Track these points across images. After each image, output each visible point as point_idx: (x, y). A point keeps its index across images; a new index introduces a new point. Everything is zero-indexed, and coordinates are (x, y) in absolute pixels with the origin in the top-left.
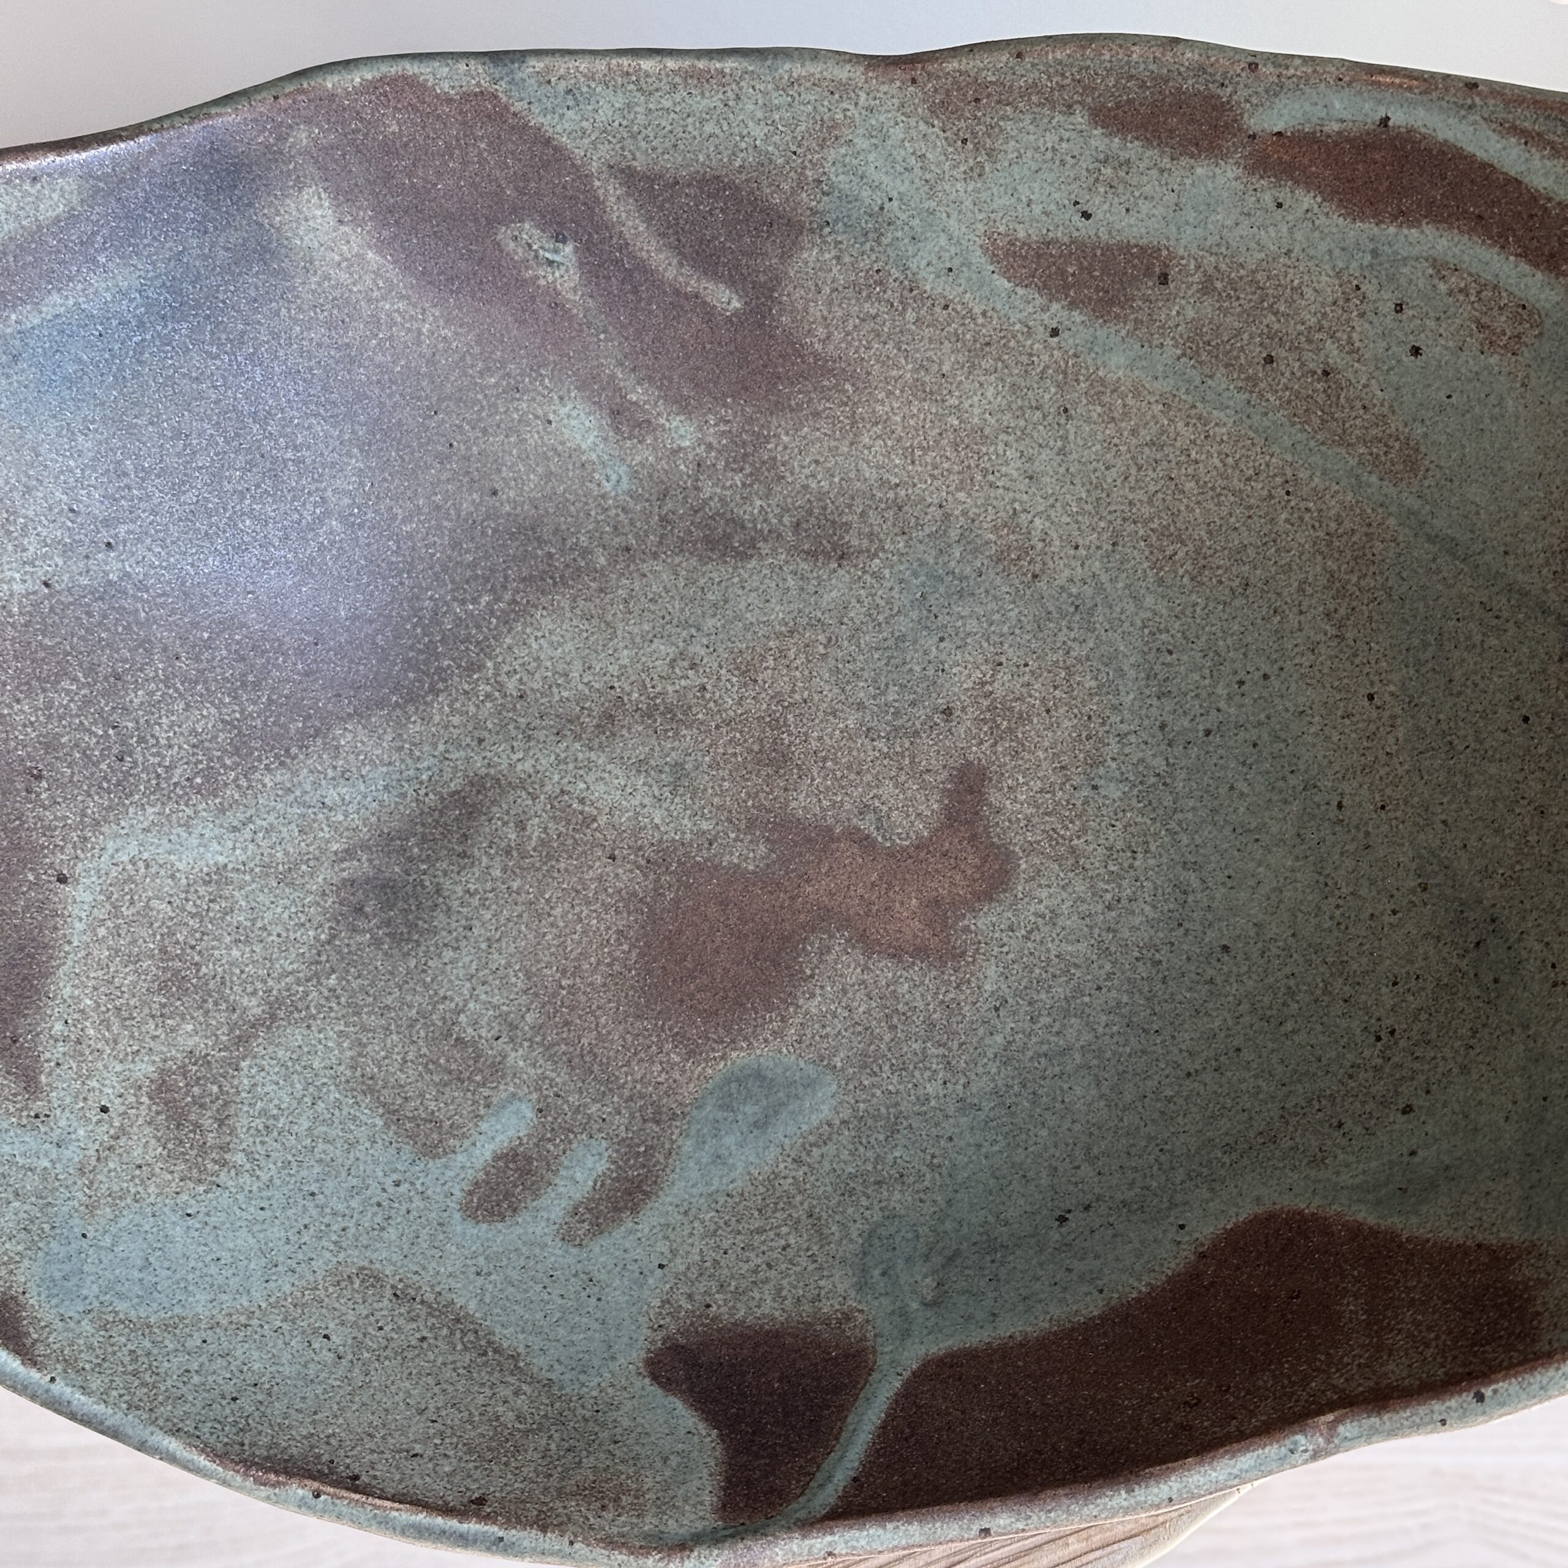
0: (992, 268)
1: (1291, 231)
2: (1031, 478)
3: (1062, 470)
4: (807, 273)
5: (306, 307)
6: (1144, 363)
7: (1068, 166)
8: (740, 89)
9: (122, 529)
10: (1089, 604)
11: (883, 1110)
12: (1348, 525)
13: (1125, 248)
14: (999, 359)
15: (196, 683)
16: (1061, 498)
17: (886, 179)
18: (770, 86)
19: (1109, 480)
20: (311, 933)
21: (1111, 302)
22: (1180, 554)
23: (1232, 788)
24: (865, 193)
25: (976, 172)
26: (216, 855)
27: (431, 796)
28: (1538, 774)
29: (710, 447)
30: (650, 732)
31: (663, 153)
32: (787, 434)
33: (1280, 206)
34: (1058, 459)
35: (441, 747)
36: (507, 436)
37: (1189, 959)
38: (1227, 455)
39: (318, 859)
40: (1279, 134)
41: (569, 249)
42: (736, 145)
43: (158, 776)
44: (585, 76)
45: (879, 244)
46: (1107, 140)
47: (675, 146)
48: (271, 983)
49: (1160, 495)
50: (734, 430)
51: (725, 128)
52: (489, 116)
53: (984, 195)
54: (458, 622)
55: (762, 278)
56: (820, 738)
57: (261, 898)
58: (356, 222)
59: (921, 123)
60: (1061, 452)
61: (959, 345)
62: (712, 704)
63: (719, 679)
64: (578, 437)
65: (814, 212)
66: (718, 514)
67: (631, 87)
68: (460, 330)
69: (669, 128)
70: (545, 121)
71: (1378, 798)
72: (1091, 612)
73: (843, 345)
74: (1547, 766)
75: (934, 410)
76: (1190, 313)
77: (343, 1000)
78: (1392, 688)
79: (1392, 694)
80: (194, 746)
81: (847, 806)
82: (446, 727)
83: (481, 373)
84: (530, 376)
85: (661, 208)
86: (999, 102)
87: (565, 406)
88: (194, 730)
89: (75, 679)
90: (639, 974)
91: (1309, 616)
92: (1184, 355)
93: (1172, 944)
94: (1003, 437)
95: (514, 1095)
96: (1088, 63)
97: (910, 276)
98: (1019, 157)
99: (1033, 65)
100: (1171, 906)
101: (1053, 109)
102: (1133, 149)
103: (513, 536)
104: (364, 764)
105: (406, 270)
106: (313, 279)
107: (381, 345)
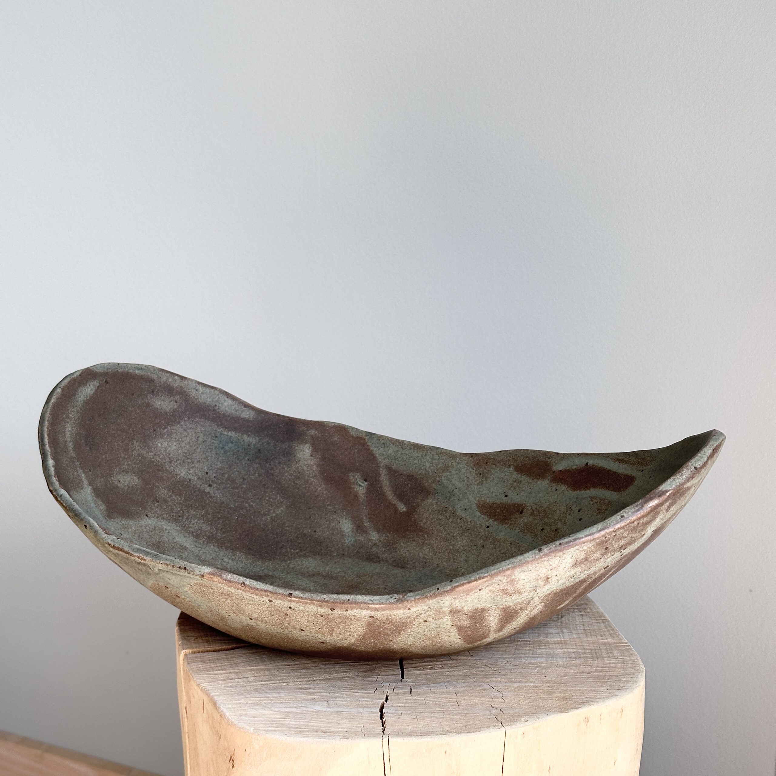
0: (477, 509)
1: (558, 496)
2: (466, 561)
4: (427, 505)
5: (292, 470)
6: (509, 534)
7: (505, 483)
8: (428, 453)
9: (215, 485)
13: (514, 505)
14: (470, 533)
15: (209, 521)
16: (472, 565)
17: (457, 483)
18: (435, 453)
21: (505, 519)
24: (450, 486)
25: (481, 483)
26: (187, 545)
29: (380, 541)
30: (323, 578)
31: (401, 466)
32: (403, 543)
33: (556, 490)
35: (263, 568)
36: (327, 521)
40: (561, 471)
41: (366, 483)
42: (421, 468)
43: (186, 526)
44: (389, 441)
45: (449, 500)
46: (517, 475)
47: (405, 464)
50: (389, 539)
51: (420, 462)
52: (361, 444)
53: (481, 490)
54: (287, 552)
55: (414, 504)
58: (315, 457)
59: (470, 468)
60: (478, 556)
61: (461, 529)
63: (350, 576)
64: (345, 528)
65: (435, 489)
66: (374, 555)
67: (400, 446)
68: (328, 493)
69: (405, 459)
70: (375, 449)
73: (429, 525)
75: (447, 544)
76: (526, 520)
80: (199, 529)
82: (267, 566)
83: (328, 505)
84: (340, 510)
85: (395, 480)
86: (492, 464)
87: (346, 520)
88: (202, 527)
89: (181, 498)
92: (520, 531)
94: (463, 552)
97: (454, 510)
98: (494, 479)
101: (505, 466)
102: (523, 478)
103: (314, 542)
104: (240, 561)
105: (322, 473)
106: (297, 465)
107: (306, 487)
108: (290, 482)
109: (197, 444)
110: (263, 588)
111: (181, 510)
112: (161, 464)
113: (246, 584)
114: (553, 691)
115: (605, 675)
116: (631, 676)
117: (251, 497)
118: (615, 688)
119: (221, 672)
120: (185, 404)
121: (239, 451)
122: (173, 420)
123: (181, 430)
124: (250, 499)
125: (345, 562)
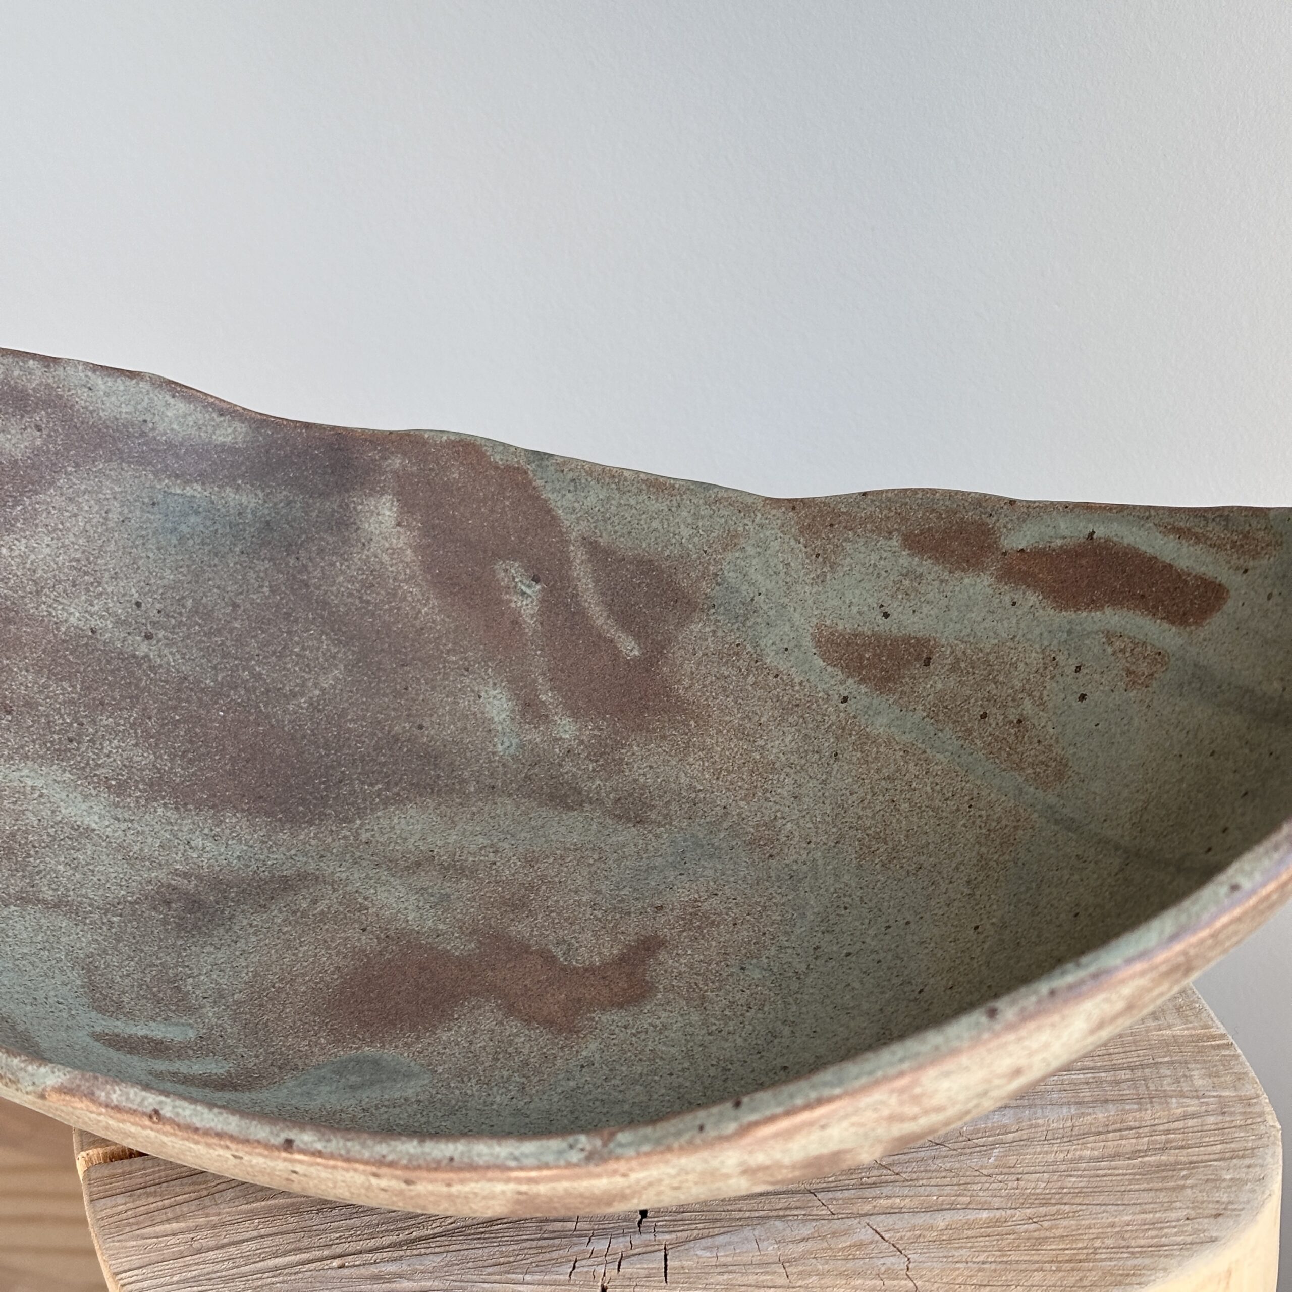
0: (814, 651)
1: (1018, 622)
2: (796, 798)
3: (820, 794)
4: (690, 640)
5: (353, 567)
6: (899, 722)
7: (881, 578)
8: (682, 500)
9: (161, 634)
10: (802, 876)
11: (453, 1102)
12: (1004, 822)
13: (906, 640)
14: (802, 716)
15: (152, 737)
16: (811, 812)
17: (760, 579)
18: (701, 501)
19: (850, 802)
20: (123, 893)
21: (888, 680)
22: (881, 850)
23: (848, 985)
24: (745, 587)
25: (821, 579)
26: (92, 821)
27: (267, 873)
29: (582, 742)
30: (441, 876)
31: (620, 536)
32: (638, 746)
34: (820, 787)
35: (293, 852)
36: (447, 696)
38: (937, 784)
39: (160, 865)
40: (1022, 550)
41: (538, 587)
42: (669, 540)
43: (88, 764)
44: (586, 472)
45: (744, 626)
46: (910, 559)
47: (630, 533)
48: (71, 893)
49: (882, 812)
50: (603, 736)
51: (666, 526)
52: (517, 484)
53: (822, 597)
54: (353, 792)
55: (660, 638)
56: (557, 901)
57: (104, 858)
58: (409, 527)
59: (792, 540)
60: (824, 782)
61: (778, 704)
62: (494, 871)
63: (509, 861)
64: (495, 712)
65: (707, 597)
66: (567, 783)
67: (613, 486)
68: (447, 620)
69: (629, 519)
70: (552, 497)
71: (950, 983)
72: (800, 881)
73: (699, 694)
75: (745, 747)
76: (939, 686)
77: (113, 930)
78: (994, 920)
79: (992, 923)
80: (124, 765)
81: (551, 938)
82: (305, 844)
83: (448, 651)
84: (479, 663)
85: (608, 575)
86: (845, 528)
87: (495, 690)
88: (132, 758)
89: (74, 687)
90: (333, 992)
91: (956, 884)
92: (928, 716)
93: (746, 1062)
94: (787, 770)
95: (190, 1024)
96: (908, 500)
97: (758, 651)
98: (851, 570)
99: (872, 501)
100: (759, 1042)
101: (879, 535)
102: (926, 566)
103: (420, 757)
104: (233, 838)
105: (428, 569)
106: (366, 552)
107: (391, 609)
108: (350, 600)
109: (107, 530)
110: (213, 1125)
111: (76, 719)
112: (13, 603)
113: (165, 1118)
114: (1043, 1234)
115: (1177, 1163)
116: (1247, 1161)
117: (257, 652)
118: (1207, 1212)
119: (175, 1226)
120: (63, 430)
121: (216, 530)
122: (36, 478)
123: (59, 501)
124: (253, 659)
125: (498, 812)
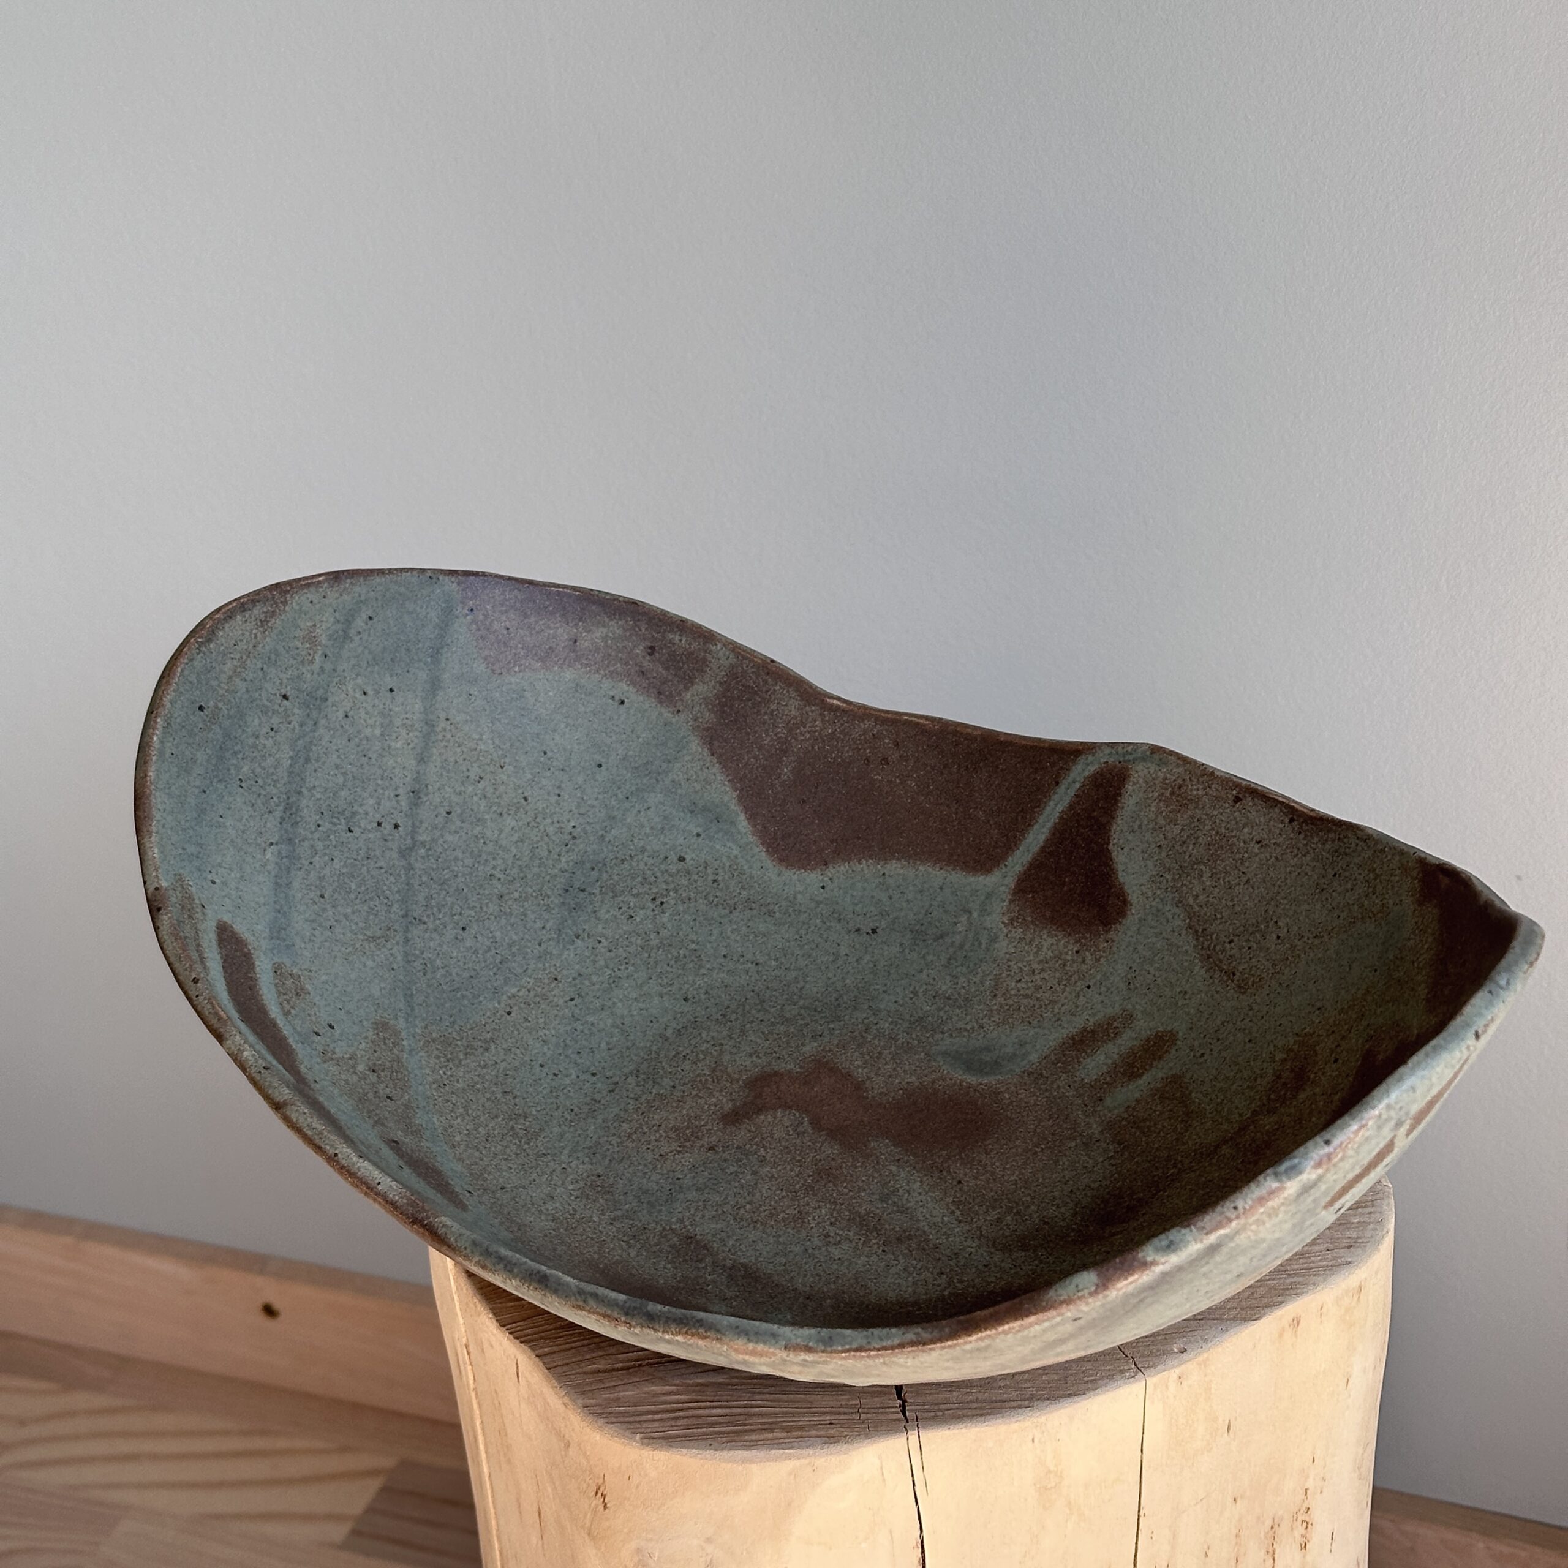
10: (586, 1151)
11: (918, 1028)
12: (436, 1052)
23: (609, 1049)
28: (485, 909)
37: (707, 1008)
56: (791, 1170)
62: (835, 1215)
71: (553, 985)
74: (479, 906)
78: (496, 1005)
79: (499, 1003)
91: (494, 1058)
125: (811, 1279)
